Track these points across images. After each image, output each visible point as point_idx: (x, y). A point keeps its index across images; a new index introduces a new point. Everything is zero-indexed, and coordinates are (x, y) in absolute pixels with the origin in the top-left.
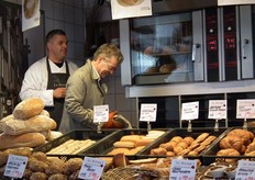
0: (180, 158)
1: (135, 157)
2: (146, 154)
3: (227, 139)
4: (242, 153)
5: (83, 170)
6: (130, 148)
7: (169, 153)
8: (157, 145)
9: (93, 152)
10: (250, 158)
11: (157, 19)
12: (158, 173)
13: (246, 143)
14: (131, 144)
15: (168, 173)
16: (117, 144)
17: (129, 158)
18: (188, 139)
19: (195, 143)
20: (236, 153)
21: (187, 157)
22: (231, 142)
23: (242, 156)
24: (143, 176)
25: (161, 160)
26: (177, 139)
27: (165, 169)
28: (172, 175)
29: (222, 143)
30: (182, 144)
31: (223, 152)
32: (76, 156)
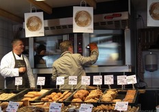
0: (55, 102)
1: (34, 102)
2: (39, 100)
3: (76, 94)
4: (83, 101)
5: (9, 107)
6: (32, 98)
7: (50, 100)
8: (44, 96)
9: (14, 99)
10: (86, 103)
11: (48, 38)
12: (44, 109)
13: (85, 96)
14: (32, 96)
15: (48, 109)
16: (26, 95)
17: (31, 102)
18: (59, 94)
19: (62, 96)
20: (80, 101)
21: (58, 102)
22: (78, 96)
23: (83, 102)
24: (37, 110)
25: (46, 103)
26: (54, 93)
27: (47, 107)
28: (50, 110)
29: (75, 96)
30: (56, 96)
31: (74, 100)
32: (6, 101)
